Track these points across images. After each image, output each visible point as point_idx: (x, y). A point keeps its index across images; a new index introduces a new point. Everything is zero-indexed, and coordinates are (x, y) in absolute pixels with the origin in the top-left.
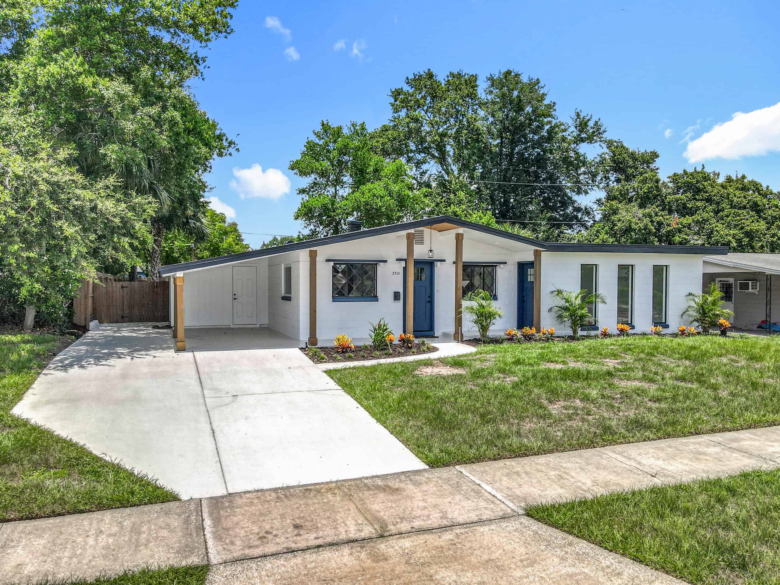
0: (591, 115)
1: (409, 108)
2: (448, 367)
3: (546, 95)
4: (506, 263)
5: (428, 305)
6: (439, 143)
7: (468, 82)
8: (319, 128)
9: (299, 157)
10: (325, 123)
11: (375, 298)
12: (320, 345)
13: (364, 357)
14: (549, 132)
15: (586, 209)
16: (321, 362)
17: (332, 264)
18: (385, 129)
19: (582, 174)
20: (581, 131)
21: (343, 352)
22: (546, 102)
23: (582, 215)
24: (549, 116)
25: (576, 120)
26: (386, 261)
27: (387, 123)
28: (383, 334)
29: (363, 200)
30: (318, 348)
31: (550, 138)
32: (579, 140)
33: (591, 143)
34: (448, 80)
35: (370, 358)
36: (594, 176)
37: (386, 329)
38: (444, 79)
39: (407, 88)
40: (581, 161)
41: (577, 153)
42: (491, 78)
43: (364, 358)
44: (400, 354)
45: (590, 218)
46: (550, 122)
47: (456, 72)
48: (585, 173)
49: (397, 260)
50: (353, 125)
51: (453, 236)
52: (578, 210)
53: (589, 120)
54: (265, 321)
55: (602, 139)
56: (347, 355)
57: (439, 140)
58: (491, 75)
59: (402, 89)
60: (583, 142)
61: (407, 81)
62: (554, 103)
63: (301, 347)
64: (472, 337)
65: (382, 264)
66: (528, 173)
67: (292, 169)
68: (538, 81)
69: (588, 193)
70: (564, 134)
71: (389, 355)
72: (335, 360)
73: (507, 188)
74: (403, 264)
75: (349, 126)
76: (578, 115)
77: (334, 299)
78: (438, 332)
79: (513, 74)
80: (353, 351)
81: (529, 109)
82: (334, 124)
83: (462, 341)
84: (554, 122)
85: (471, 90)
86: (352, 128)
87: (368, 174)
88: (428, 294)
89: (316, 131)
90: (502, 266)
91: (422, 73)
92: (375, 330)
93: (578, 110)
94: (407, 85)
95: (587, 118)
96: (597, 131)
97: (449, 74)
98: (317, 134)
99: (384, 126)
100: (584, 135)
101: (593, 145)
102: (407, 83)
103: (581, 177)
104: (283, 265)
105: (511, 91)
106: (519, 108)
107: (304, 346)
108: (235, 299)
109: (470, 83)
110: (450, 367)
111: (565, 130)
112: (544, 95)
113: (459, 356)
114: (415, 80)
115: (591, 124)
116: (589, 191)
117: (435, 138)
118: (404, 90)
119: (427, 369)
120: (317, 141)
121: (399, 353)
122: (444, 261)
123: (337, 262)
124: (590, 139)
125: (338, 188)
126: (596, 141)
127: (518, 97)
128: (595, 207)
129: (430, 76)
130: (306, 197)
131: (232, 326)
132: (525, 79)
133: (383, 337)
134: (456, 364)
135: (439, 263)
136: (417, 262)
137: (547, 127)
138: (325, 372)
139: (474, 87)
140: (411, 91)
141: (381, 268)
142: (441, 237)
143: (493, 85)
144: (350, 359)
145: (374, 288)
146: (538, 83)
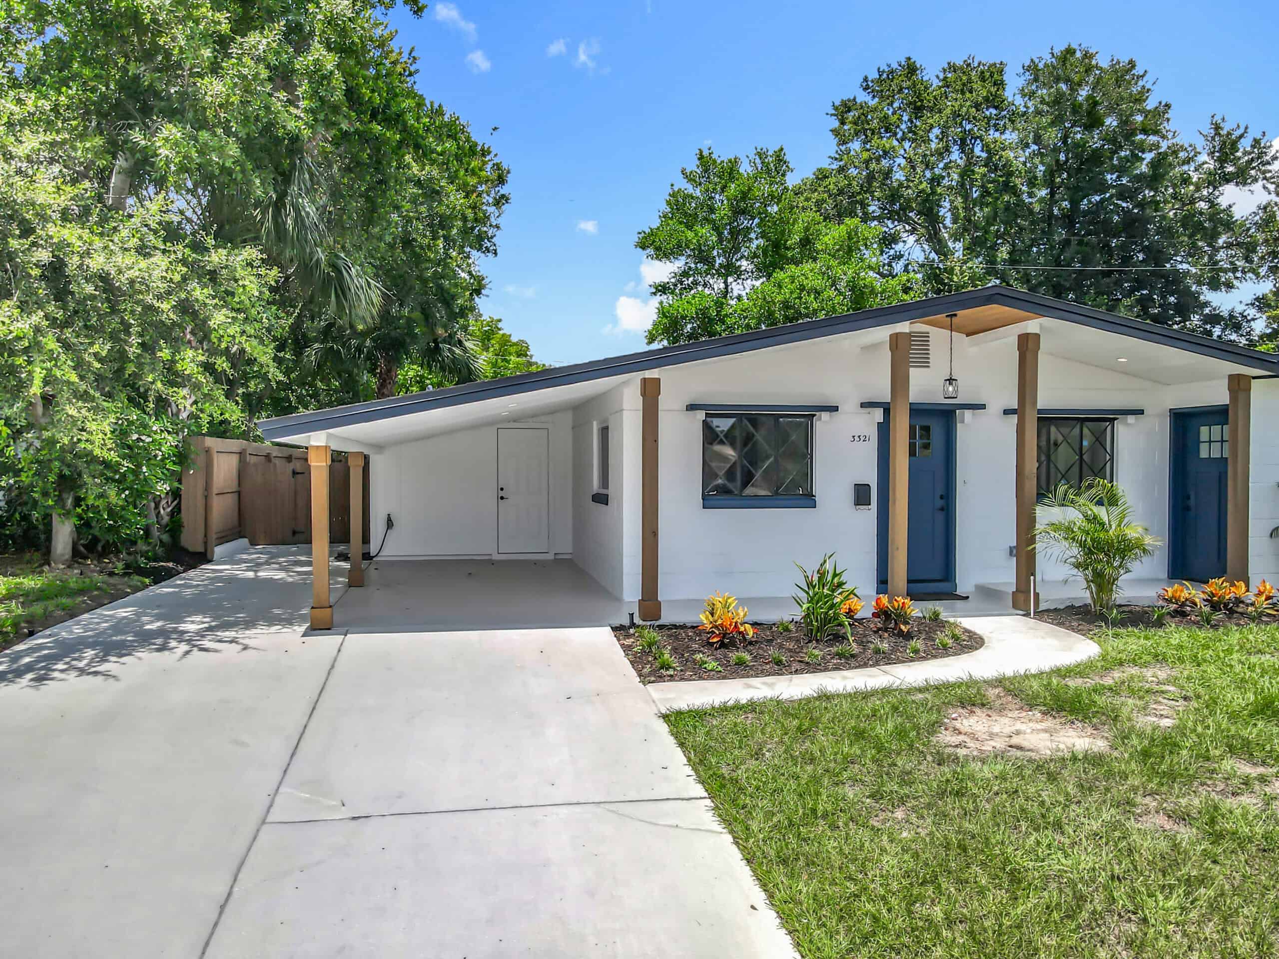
0: (1246, 128)
1: (869, 133)
2: (1039, 715)
3: (1148, 90)
4: (1141, 412)
5: (940, 517)
6: (928, 195)
7: (987, 75)
8: (693, 165)
9: (656, 223)
10: (706, 153)
11: (808, 500)
12: (667, 617)
13: (779, 663)
14: (1155, 165)
15: (1231, 316)
16: (661, 678)
17: (701, 415)
18: (822, 176)
19: (1222, 247)
20: (1222, 160)
21: (723, 645)
22: (1151, 104)
23: (1223, 330)
24: (1156, 132)
25: (1213, 139)
26: (835, 409)
27: (826, 164)
28: (830, 597)
29: (780, 298)
30: (661, 627)
31: (1155, 178)
32: (1218, 179)
33: (1245, 184)
34: (945, 78)
35: (795, 666)
36: (1250, 249)
37: (840, 585)
38: (937, 77)
39: (863, 97)
40: (1221, 221)
41: (1213, 205)
42: (1032, 68)
43: (780, 667)
44: (882, 658)
45: (1242, 335)
46: (1157, 146)
47: (959, 62)
48: (1229, 246)
49: (863, 405)
50: (759, 154)
51: (1014, 340)
52: (1214, 319)
53: (1241, 136)
54: (565, 546)
55: (1268, 175)
56: (734, 656)
57: (929, 190)
58: (1032, 60)
59: (854, 99)
60: (1228, 181)
61: (864, 85)
62: (1166, 105)
63: (617, 623)
64: (1062, 601)
65: (825, 416)
66: (1106, 248)
67: (643, 248)
68: (1132, 64)
69: (1232, 287)
70: (1186, 168)
71: (849, 661)
72: (700, 673)
73: (1066, 280)
74: (878, 415)
75: (752, 157)
76: (1217, 128)
77: (708, 502)
78: (965, 583)
79: (1078, 55)
80: (751, 643)
81: (1111, 122)
82: (722, 155)
83: (1040, 615)
84: (1164, 146)
85: (993, 90)
86: (758, 161)
87: (787, 249)
88: (940, 490)
89: (688, 171)
90: (1131, 419)
91: (895, 66)
92: (810, 585)
93: (1217, 118)
94: (865, 94)
95: (1238, 133)
96: (1258, 158)
97: (946, 66)
98: (689, 177)
99: (819, 170)
100: (1230, 169)
101: (1247, 188)
102: (865, 89)
103: (1221, 255)
104: (595, 423)
105: (1075, 87)
106: (1093, 122)
107: (626, 622)
108: (502, 498)
109: (992, 76)
110: (1044, 713)
111: (1187, 161)
112: (1145, 91)
113: (1058, 672)
114: (880, 81)
115: (1245, 144)
116: (1236, 282)
117: (920, 187)
118: (858, 101)
119: (973, 720)
120: (690, 189)
121: (877, 651)
122: (982, 407)
123: (713, 411)
124: (1241, 177)
125: (730, 279)
126: (1256, 180)
127: (1089, 97)
128: (1252, 312)
129: (911, 69)
130: (667, 299)
131: (496, 557)
132: (1103, 61)
133: (833, 606)
134: (1061, 709)
135: (968, 414)
136: (916, 411)
137: (1149, 156)
138: (665, 717)
139: (1000, 84)
140: (873, 103)
141: (823, 425)
142: (973, 350)
143: (1036, 80)
144: (739, 670)
145: (807, 476)
146: (1133, 67)
